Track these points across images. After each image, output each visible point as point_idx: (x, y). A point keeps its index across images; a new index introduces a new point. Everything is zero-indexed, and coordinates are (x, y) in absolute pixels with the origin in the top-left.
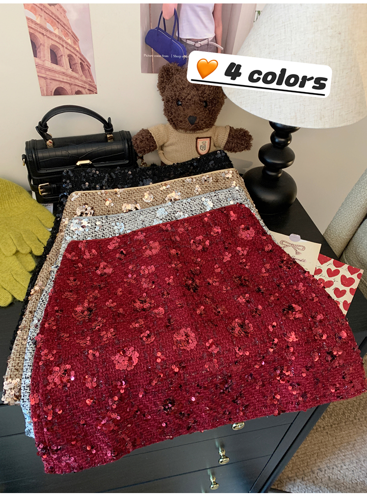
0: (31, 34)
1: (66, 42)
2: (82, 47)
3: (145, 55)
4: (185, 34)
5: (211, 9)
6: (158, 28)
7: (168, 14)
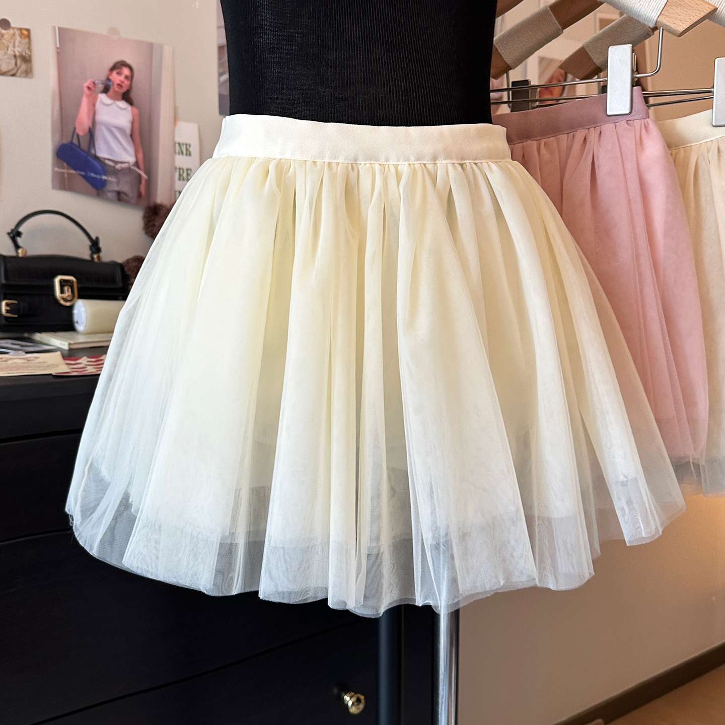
3: (56, 169)
4: (102, 152)
5: (128, 131)
6: (71, 143)
7: (81, 131)
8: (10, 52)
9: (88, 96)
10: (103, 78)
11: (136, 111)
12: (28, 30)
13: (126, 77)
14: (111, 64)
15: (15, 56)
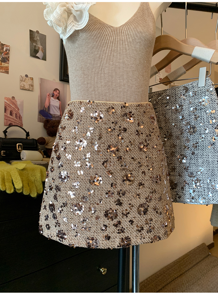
0: (5, 106)
1: (16, 110)
2: (20, 112)
3: (39, 116)
4: (52, 112)
5: (59, 107)
6: (43, 110)
7: (46, 107)
8: (28, 83)
9: (48, 97)
10: (52, 93)
11: (61, 102)
12: (33, 78)
13: (58, 93)
14: (54, 89)
15: (29, 85)
